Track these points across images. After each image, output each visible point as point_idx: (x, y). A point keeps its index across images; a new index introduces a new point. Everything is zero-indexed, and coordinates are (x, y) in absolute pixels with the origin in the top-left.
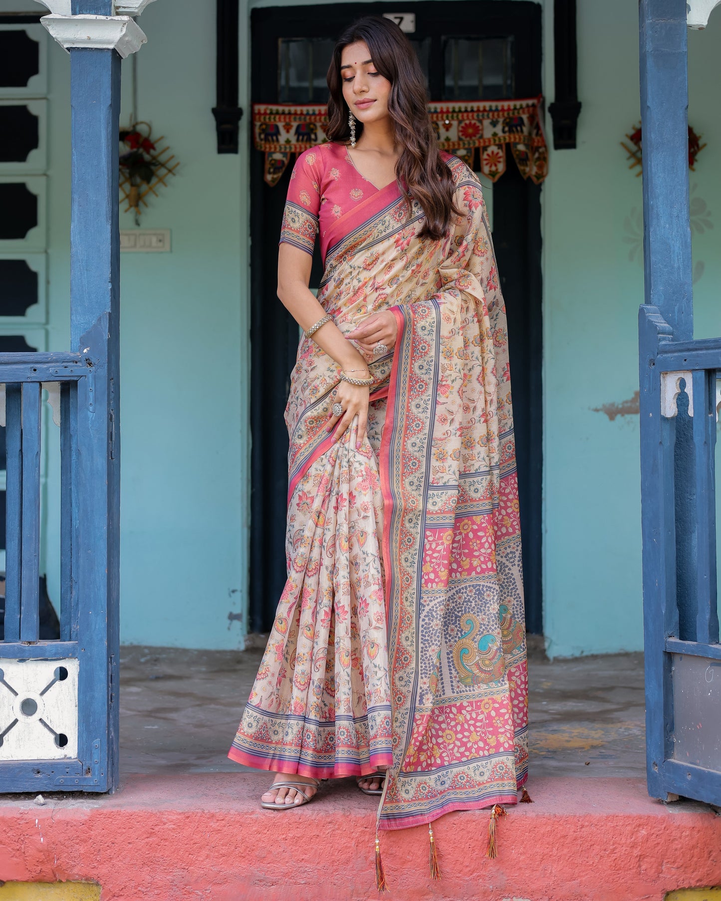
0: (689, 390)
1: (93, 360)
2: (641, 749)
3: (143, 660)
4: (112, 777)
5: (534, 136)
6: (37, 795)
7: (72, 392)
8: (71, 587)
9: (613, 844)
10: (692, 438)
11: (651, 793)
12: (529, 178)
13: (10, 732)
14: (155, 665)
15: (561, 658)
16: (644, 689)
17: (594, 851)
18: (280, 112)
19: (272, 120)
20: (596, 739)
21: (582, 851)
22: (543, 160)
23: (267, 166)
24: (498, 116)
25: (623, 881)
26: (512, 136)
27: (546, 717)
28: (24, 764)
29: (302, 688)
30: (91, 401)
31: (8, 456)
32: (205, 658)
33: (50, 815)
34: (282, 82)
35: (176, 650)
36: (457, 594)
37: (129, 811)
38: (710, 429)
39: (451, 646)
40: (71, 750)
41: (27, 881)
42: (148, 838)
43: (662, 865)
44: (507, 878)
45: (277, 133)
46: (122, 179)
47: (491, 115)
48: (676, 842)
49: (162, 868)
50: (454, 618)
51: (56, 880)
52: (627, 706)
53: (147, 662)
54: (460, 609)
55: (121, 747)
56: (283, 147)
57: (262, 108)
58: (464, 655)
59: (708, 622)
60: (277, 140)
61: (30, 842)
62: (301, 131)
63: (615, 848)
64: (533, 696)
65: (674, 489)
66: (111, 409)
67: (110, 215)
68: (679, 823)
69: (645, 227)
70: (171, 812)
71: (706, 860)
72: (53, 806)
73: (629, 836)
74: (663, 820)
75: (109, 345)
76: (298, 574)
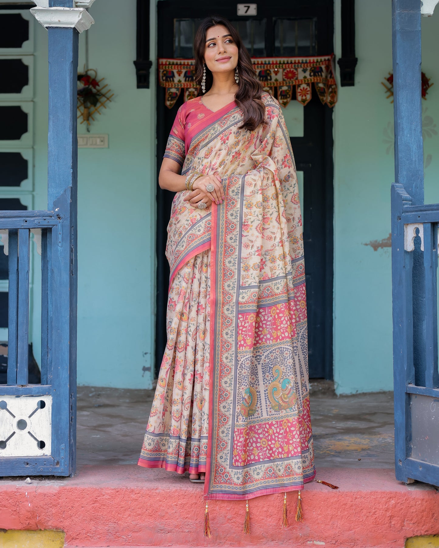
0: (421, 235)
1: (61, 216)
2: (392, 451)
3: (91, 395)
4: (72, 467)
5: (329, 78)
6: (27, 478)
7: (48, 235)
8: (48, 352)
9: (375, 509)
10: (423, 263)
11: (398, 478)
12: (326, 104)
13: (10, 439)
14: (98, 398)
15: (344, 395)
16: (393, 414)
17: (363, 513)
18: (175, 63)
19: (170, 68)
20: (365, 445)
21: (356, 513)
22: (334, 93)
23: (167, 96)
24: (307, 66)
25: (380, 531)
26: (315, 79)
27: (335, 431)
28: (19, 459)
29: (177, 420)
30: (60, 240)
31: (10, 273)
32: (128, 394)
33: (34, 490)
34: (177, 44)
35: (111, 389)
36: (270, 353)
37: (82, 487)
38: (434, 258)
39: (267, 386)
40: (47, 451)
41: (20, 530)
42: (93, 504)
43: (404, 522)
44: (310, 529)
46: (79, 104)
47: (302, 65)
48: (413, 508)
49: (102, 522)
50: (268, 369)
51: (38, 529)
52: (384, 424)
53: (93, 396)
54: (272, 363)
55: (77, 448)
56: (176, 84)
57: (164, 61)
59: (432, 375)
61: (22, 506)
62: (187, 75)
63: (376, 511)
64: (327, 418)
65: (412, 294)
66: (72, 245)
67: (72, 128)
68: (414, 496)
69: (396, 136)
70: (107, 488)
71: (431, 519)
72: (36, 484)
73: (384, 504)
74: (405, 495)
75: (71, 207)
76: (171, 351)
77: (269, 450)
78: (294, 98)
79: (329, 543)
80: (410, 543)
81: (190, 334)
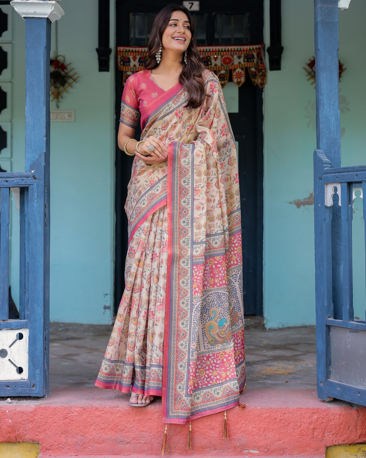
0: (339, 192)
1: (36, 177)
2: (314, 374)
3: (60, 330)
4: (46, 389)
5: (259, 64)
6: (8, 398)
7: (25, 193)
8: (25, 292)
9: (300, 423)
10: (340, 217)
11: (319, 396)
12: (257, 85)
14: (66, 332)
15: (272, 328)
16: (315, 344)
17: (291, 426)
18: (131, 50)
19: (127, 55)
20: (291, 369)
21: (284, 426)
22: (264, 76)
23: (124, 78)
24: (241, 53)
25: (305, 441)
26: (248, 64)
27: (265, 358)
28: (1, 382)
29: (131, 349)
30: (35, 198)
32: (92, 328)
33: (14, 408)
34: (132, 36)
35: (77, 324)
36: (207, 297)
37: (55, 406)
38: (349, 212)
39: (204, 325)
40: (25, 375)
41: (2, 442)
42: (64, 420)
43: (324, 433)
44: (246, 440)
45: (129, 61)
46: (51, 84)
47: (238, 53)
48: (332, 422)
49: (71, 435)
50: (205, 310)
51: (17, 441)
52: (306, 353)
53: (62, 331)
54: (209, 305)
55: (50, 374)
56: (132, 68)
57: (121, 48)
58: (211, 329)
59: (348, 310)
60: (129, 65)
61: (4, 422)
62: (141, 60)
63: (301, 425)
64: (259, 348)
65: (331, 243)
66: (46, 201)
67: (45, 103)
68: (333, 412)
69: (317, 110)
70: (76, 407)
71: (347, 431)
72: (16, 404)
73: (308, 418)
74: (326, 410)
75: (44, 169)
76: (129, 291)
77: (207, 378)
78: (231, 80)
79: (262, 452)
80: (329, 451)
81: (145, 278)
